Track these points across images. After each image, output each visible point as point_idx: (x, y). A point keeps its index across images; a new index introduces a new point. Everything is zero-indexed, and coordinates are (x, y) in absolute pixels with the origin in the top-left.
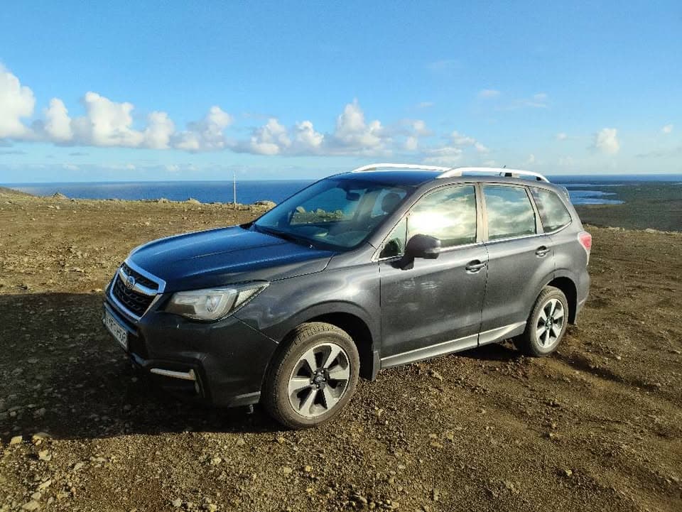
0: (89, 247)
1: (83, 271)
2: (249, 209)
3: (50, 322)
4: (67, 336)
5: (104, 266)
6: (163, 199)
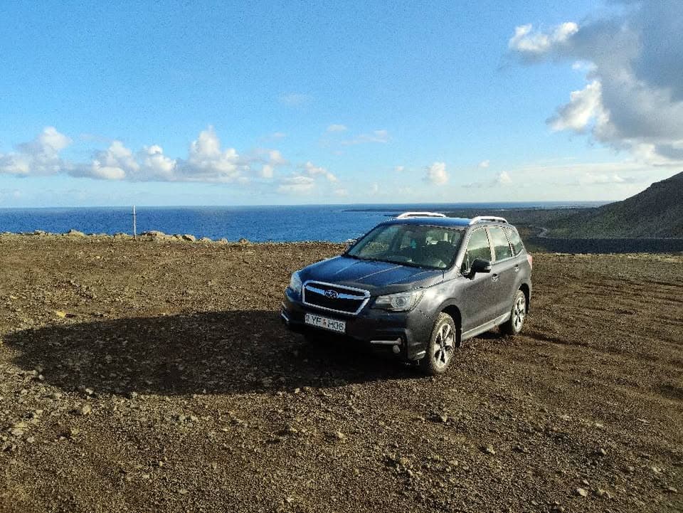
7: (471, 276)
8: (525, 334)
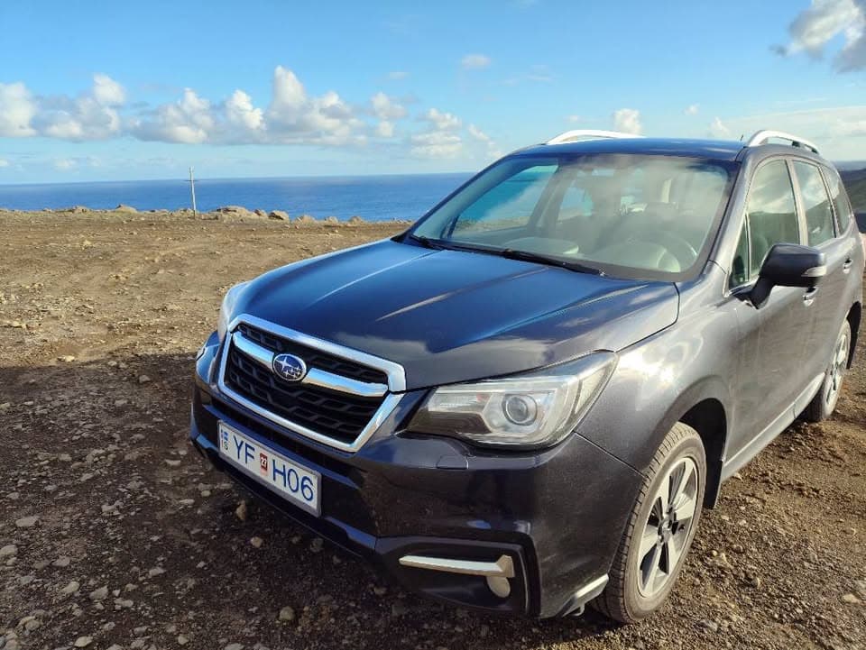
0: (13, 284)
1: (24, 326)
2: (217, 218)
3: (17, 431)
4: (66, 457)
5: (55, 314)
6: (80, 208)
7: (756, 296)
8: (844, 420)
